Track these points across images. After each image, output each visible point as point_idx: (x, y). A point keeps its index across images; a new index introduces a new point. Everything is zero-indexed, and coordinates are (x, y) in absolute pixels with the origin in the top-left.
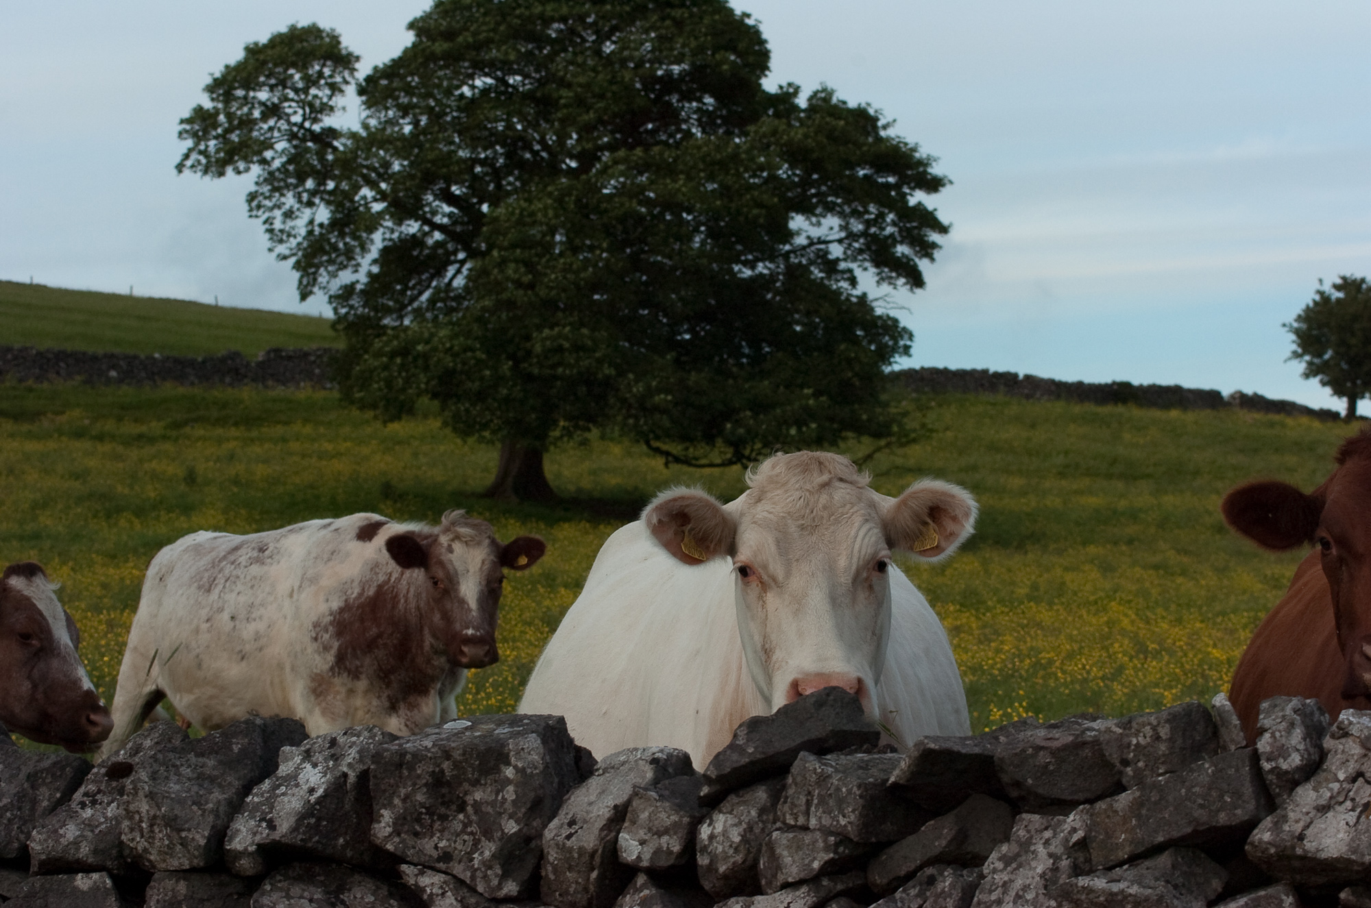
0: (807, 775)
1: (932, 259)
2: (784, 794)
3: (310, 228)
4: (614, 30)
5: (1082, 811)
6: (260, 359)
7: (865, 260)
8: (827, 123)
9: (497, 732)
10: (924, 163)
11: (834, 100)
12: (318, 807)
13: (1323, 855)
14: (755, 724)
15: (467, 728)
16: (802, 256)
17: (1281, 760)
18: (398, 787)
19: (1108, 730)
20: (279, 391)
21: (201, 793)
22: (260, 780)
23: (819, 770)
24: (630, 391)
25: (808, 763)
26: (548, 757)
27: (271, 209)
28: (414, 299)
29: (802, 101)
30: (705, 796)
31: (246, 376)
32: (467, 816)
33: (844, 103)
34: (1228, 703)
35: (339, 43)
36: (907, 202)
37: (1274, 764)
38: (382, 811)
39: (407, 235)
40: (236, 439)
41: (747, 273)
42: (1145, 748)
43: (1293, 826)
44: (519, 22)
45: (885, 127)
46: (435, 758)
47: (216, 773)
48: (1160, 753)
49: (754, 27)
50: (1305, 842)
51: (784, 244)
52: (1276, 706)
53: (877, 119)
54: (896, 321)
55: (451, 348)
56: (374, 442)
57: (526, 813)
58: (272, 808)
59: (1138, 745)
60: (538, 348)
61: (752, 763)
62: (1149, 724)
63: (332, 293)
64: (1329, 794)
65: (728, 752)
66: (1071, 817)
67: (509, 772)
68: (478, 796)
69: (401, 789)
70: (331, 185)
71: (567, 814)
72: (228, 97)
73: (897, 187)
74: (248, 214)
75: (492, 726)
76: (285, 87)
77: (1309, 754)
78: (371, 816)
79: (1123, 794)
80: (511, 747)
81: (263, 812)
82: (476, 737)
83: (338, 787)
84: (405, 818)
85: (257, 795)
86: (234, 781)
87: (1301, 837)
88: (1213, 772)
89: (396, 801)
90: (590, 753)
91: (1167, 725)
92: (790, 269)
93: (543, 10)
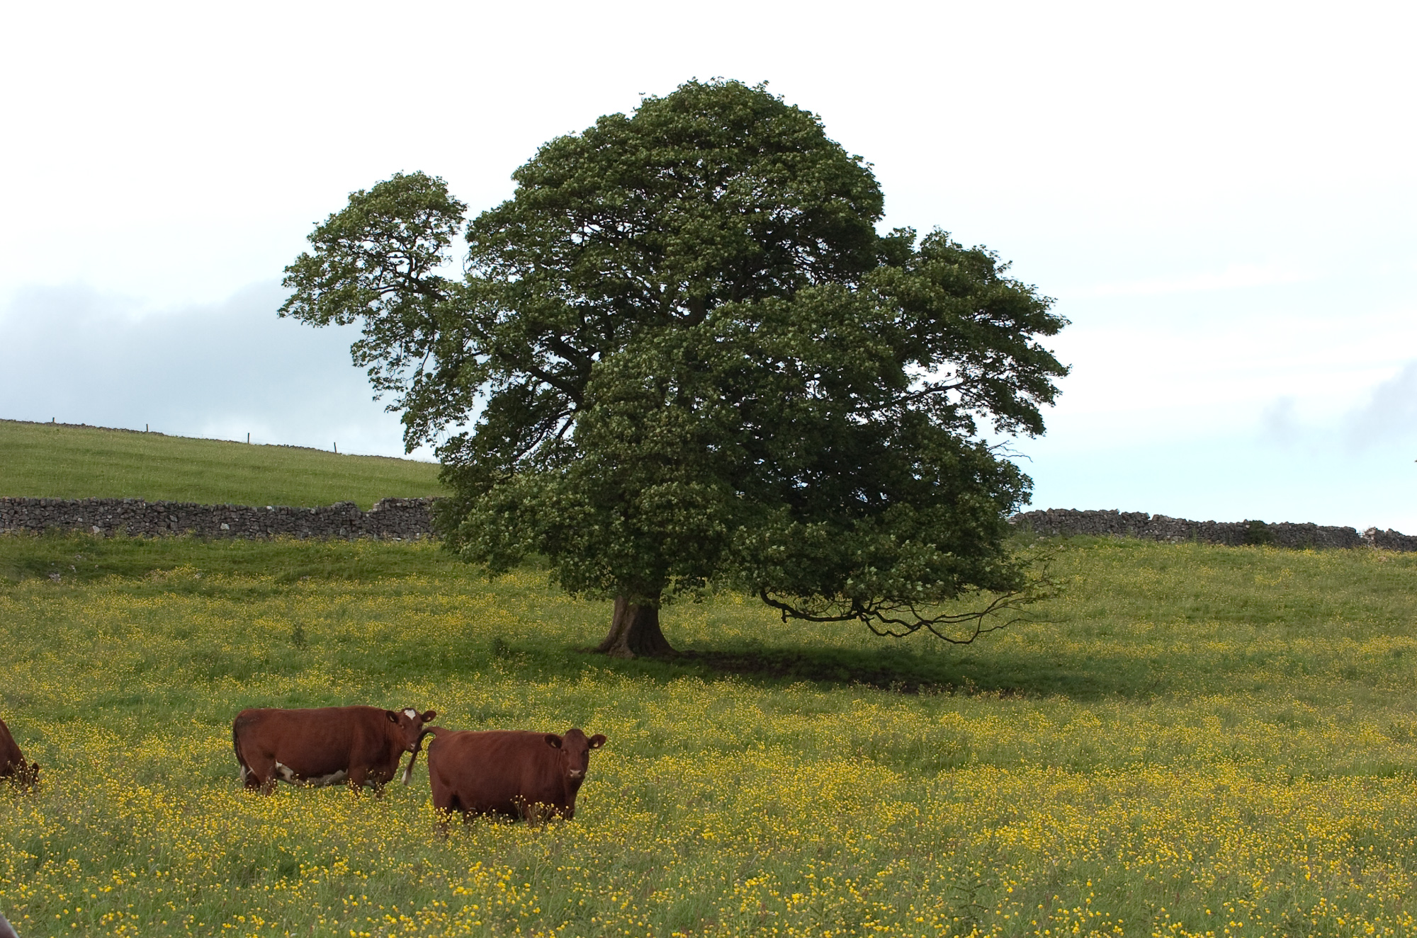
1: (1052, 403)
3: (418, 378)
4: (725, 173)
6: (375, 510)
7: (983, 405)
8: (943, 269)
10: (1040, 306)
11: (949, 243)
16: (920, 402)
20: (395, 542)
24: (744, 544)
27: (377, 358)
28: (523, 450)
29: (916, 247)
31: (361, 528)
33: (959, 246)
35: (446, 191)
36: (1024, 345)
39: (517, 385)
40: (350, 593)
41: (863, 421)
44: (625, 167)
45: (1000, 270)
49: (866, 170)
51: (900, 392)
54: (1016, 468)
55: (558, 502)
56: (489, 594)
60: (646, 504)
63: (438, 445)
70: (437, 336)
72: (333, 245)
73: (1014, 330)
74: (353, 364)
76: (390, 236)
92: (908, 416)
93: (651, 155)
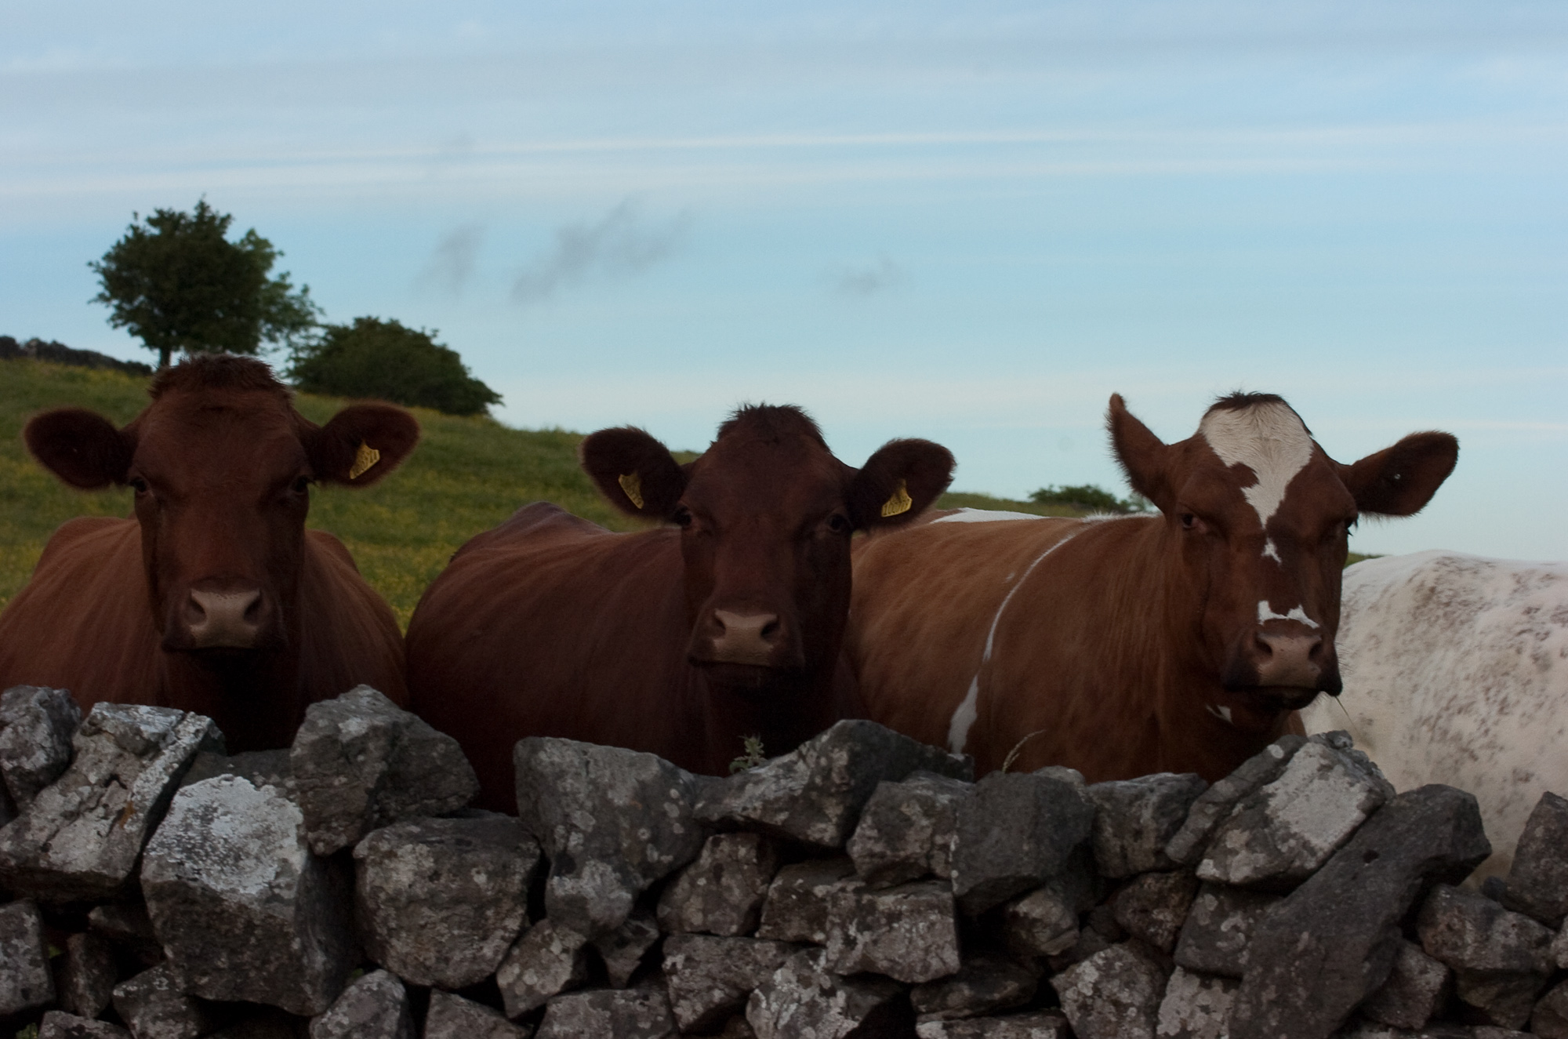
13: (71, 869)
17: (24, 759)
37: (15, 763)
43: (37, 834)
50: (50, 854)
52: (18, 697)
64: (78, 799)
77: (56, 752)
87: (46, 848)
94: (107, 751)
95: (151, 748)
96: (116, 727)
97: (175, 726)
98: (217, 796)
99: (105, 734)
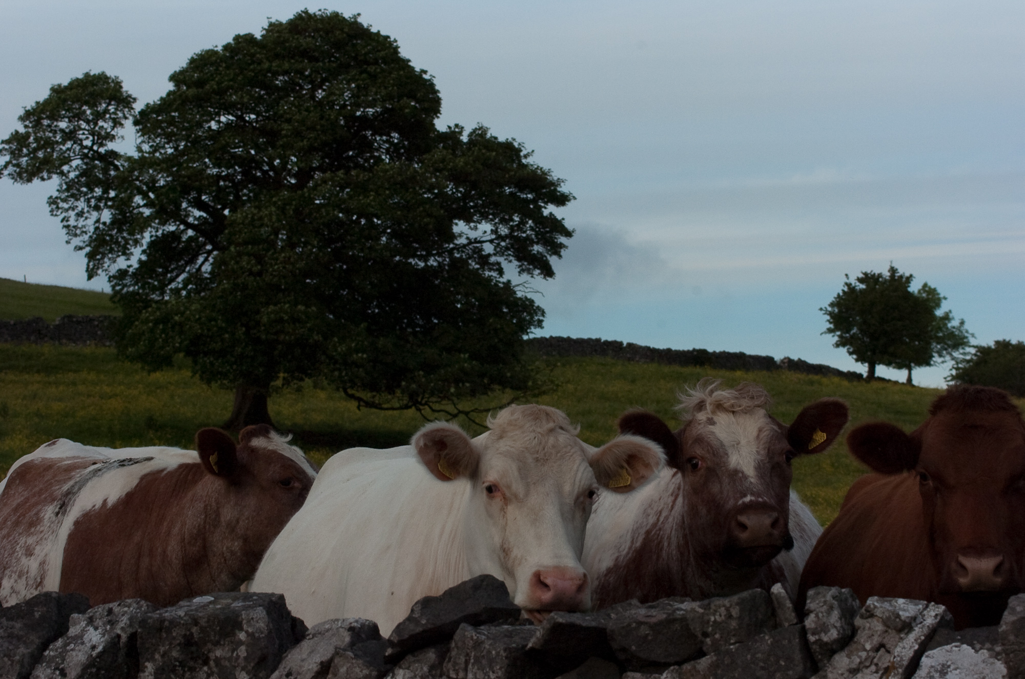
0: (466, 642)
1: (560, 256)
2: (448, 654)
3: (97, 225)
4: (324, 81)
5: (672, 671)
6: (57, 323)
7: (509, 255)
8: (483, 154)
9: (233, 605)
10: (554, 184)
11: (488, 136)
12: (98, 660)
14: (426, 603)
15: (211, 602)
16: (463, 252)
17: (823, 635)
18: (159, 645)
19: (693, 610)
20: (71, 347)
21: (11, 648)
22: (55, 639)
23: (475, 638)
24: (336, 351)
25: (467, 632)
26: (271, 625)
27: (67, 210)
28: (172, 280)
29: (465, 138)
30: (389, 656)
31: (46, 336)
32: (210, 668)
33: (496, 138)
34: (783, 591)
35: (121, 87)
36: (542, 213)
37: (817, 637)
38: (147, 664)
39: (168, 232)
40: (39, 382)
41: (422, 264)
42: (720, 623)
44: (253, 74)
45: (526, 156)
46: (187, 624)
47: (21, 633)
48: (732, 627)
49: (429, 80)
51: (449, 244)
52: (818, 594)
53: (521, 151)
54: (532, 301)
55: (200, 318)
56: (140, 386)
57: (253, 668)
58: (63, 660)
59: (715, 621)
60: (265, 319)
61: (424, 631)
62: (724, 606)
63: (111, 274)
64: (858, 660)
65: (407, 623)
66: (665, 675)
67: (242, 636)
68: (218, 653)
69: (160, 647)
70: (112, 194)
71: (285, 668)
72: (37, 124)
73: (534, 201)
74: (50, 214)
75: (230, 601)
76: (79, 119)
77: (844, 630)
78: (138, 668)
79: (704, 659)
80: (243, 617)
81: (57, 663)
82: (217, 609)
83: (113, 645)
84: (163, 669)
85: (52, 650)
86: (35, 639)
88: (771, 642)
89: (157, 656)
90: (302, 622)
91: (738, 607)
92: (454, 261)
93: (271, 66)
94: (877, 629)
95: (906, 627)
96: (883, 613)
97: (922, 612)
98: (950, 657)
99: (877, 618)
